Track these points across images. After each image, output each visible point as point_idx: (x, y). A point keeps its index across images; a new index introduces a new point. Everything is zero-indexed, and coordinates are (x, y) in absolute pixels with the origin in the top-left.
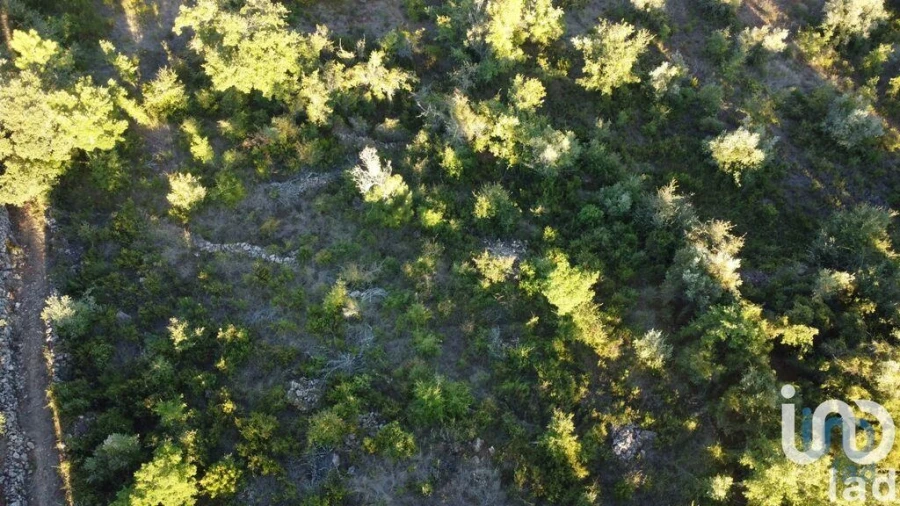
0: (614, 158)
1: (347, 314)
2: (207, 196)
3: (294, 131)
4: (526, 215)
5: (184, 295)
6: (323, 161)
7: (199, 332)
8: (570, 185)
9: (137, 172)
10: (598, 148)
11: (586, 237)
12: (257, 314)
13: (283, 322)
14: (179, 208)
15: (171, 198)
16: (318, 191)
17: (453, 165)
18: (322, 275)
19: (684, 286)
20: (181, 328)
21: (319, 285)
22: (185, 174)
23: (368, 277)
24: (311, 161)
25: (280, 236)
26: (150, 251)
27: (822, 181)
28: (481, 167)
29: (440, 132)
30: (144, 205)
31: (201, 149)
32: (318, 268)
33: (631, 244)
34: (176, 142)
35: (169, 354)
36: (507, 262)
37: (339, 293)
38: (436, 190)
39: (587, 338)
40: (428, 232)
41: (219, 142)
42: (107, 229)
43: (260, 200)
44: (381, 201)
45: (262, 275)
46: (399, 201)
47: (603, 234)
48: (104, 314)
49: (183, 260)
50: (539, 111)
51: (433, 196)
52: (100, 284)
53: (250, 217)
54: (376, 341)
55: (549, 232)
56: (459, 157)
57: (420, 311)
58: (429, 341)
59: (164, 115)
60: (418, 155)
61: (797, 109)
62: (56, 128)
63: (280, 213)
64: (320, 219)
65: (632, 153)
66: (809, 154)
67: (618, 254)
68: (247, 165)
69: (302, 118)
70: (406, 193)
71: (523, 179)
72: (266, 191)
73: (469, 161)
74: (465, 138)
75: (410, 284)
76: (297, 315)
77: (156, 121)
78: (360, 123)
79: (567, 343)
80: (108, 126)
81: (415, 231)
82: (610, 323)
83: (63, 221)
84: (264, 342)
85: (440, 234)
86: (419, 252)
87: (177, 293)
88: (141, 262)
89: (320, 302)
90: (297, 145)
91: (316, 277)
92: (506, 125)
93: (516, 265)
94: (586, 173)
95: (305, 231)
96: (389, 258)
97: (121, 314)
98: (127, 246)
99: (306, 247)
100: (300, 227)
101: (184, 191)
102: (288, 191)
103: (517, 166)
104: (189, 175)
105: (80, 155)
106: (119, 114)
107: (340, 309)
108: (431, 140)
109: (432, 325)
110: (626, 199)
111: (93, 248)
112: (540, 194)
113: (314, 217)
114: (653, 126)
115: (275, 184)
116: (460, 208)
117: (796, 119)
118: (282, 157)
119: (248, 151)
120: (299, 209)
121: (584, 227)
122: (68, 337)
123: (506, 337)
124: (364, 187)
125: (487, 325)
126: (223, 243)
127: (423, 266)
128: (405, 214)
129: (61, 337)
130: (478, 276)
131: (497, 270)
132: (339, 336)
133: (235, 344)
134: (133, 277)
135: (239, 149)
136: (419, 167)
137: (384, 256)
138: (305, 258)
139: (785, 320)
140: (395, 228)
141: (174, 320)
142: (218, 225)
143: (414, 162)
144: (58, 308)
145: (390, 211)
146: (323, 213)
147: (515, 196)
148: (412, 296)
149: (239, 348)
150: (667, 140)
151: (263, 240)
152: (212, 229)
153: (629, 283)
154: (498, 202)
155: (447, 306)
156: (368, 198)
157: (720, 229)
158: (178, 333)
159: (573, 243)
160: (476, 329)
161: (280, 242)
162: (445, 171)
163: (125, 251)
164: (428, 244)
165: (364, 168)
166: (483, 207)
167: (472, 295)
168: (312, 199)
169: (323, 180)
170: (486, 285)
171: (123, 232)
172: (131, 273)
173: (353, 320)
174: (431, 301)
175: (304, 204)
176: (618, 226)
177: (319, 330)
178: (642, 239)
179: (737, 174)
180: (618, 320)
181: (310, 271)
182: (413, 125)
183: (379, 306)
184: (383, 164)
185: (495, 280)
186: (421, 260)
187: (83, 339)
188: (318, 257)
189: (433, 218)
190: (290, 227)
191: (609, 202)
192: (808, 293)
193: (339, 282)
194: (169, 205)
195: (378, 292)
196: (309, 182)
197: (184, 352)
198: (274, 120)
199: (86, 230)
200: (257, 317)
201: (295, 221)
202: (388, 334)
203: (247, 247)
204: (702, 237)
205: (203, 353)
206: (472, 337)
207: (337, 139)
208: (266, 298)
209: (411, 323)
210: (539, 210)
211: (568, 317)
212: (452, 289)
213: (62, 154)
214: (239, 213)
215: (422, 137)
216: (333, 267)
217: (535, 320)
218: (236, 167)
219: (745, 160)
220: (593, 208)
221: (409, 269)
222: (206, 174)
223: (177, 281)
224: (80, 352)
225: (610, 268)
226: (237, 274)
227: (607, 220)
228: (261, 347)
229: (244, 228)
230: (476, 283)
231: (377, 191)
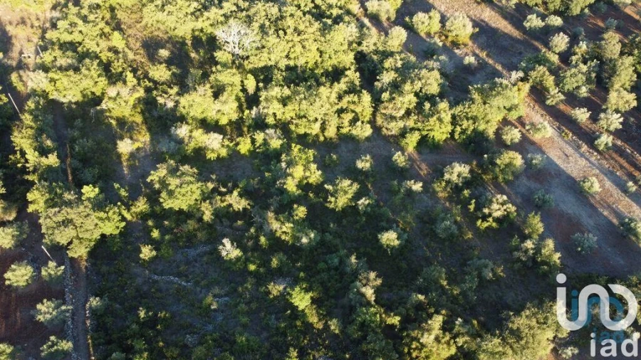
0: (337, 241)
1: (212, 307)
2: (157, 255)
3: (196, 226)
4: (294, 266)
5: (144, 298)
6: (209, 239)
7: (150, 314)
8: (315, 253)
9: (126, 243)
10: (328, 237)
11: (318, 277)
12: (175, 307)
13: (185, 311)
14: (144, 260)
15: (141, 256)
16: (205, 253)
17: (264, 243)
18: (204, 291)
20: (143, 312)
21: (202, 295)
22: (148, 245)
23: (222, 292)
24: (203, 240)
25: (187, 273)
26: (131, 278)
27: (431, 252)
28: (277, 244)
29: (260, 229)
30: (128, 258)
31: (155, 234)
32: (202, 288)
33: (336, 280)
34: (144, 229)
35: (138, 323)
36: (281, 288)
37: (209, 299)
38: (256, 254)
39: (311, 321)
40: (251, 273)
41: (164, 231)
42: (112, 269)
43: (179, 257)
44: (231, 260)
45: (178, 290)
46: (238, 259)
47: (324, 276)
48: (111, 305)
49: (145, 282)
50: (304, 220)
51: (254, 257)
52: (109, 293)
53: (174, 265)
54: (223, 320)
55: (302, 274)
56: (268, 239)
57: (243, 307)
58: (244, 320)
59: (139, 217)
60: (250, 238)
61: (426, 219)
62: (96, 226)
63: (188, 263)
64: (205, 266)
65: (347, 238)
66: (427, 240)
67: (330, 284)
68: (176, 240)
69: (200, 220)
70: (242, 256)
71: (292, 250)
72: (182, 253)
73: (271, 242)
74: (271, 230)
75: (240, 296)
76: (192, 308)
77: (135, 218)
78: (226, 222)
79: (303, 323)
80: (118, 224)
81: (246, 272)
82: (322, 314)
83: (93, 265)
84: (177, 319)
85: (255, 274)
86: (245, 282)
87: (142, 297)
88: (126, 283)
89: (202, 303)
90: (198, 232)
91: (201, 292)
92: (288, 227)
93: (285, 289)
94: (321, 248)
95: (198, 271)
96: (232, 284)
97: (118, 306)
98: (121, 276)
99: (198, 279)
100: (196, 269)
101: (147, 252)
102: (192, 253)
103: (293, 245)
104: (150, 246)
105: (103, 236)
106: (124, 219)
107: (210, 305)
108: (256, 231)
109: (248, 313)
110: (336, 261)
111: (106, 277)
112: (301, 257)
113: (202, 265)
114: (358, 226)
115: (186, 250)
116: (265, 263)
117: (425, 223)
118: (191, 237)
119: (176, 234)
120: (196, 261)
121: (319, 272)
122: (96, 315)
123: (277, 319)
124: (224, 253)
125: (271, 314)
126: (162, 276)
127: (246, 288)
128: (241, 265)
129: (92, 315)
130: (269, 293)
131: (276, 291)
132: (208, 317)
133: (165, 319)
134: (123, 290)
135: (172, 234)
136: (250, 244)
137: (231, 283)
138: (197, 283)
139: (392, 314)
140: (237, 271)
141: (141, 308)
142: (160, 268)
143: (248, 241)
144: (94, 302)
145: (235, 264)
146: (206, 263)
147: (289, 258)
148: (240, 301)
149: (166, 321)
150: (364, 233)
151: (179, 275)
152: (157, 269)
153: (332, 297)
154: (281, 261)
155: (254, 306)
156: (225, 258)
157: (372, 275)
158: (142, 314)
159: (312, 280)
160: (265, 315)
161: (186, 276)
162: (261, 246)
163: (120, 278)
164: (249, 279)
165: (224, 246)
166: (275, 263)
167: (266, 301)
168: (202, 257)
169: (207, 248)
170: (272, 297)
171: (119, 270)
172: (123, 288)
173: (215, 310)
174: (248, 303)
175: (199, 259)
176: (333, 272)
177: (200, 314)
178: (342, 278)
179: (389, 250)
180: (325, 313)
181: (198, 289)
182: (250, 224)
183: (226, 305)
184: (232, 244)
185: (275, 295)
186: (245, 285)
187: (101, 316)
188: (203, 283)
189: (252, 267)
190: (192, 270)
191: (330, 262)
192: (405, 303)
193: (210, 294)
194: (140, 259)
195: (226, 299)
196: (201, 249)
197: (143, 322)
198: (188, 222)
199: (104, 269)
200: (175, 308)
201: (194, 266)
202: (229, 317)
203: (172, 278)
204: (365, 278)
205: (151, 322)
206: (263, 319)
207: (216, 229)
208: (179, 300)
209: (238, 312)
210: (299, 264)
211: (303, 311)
212: (258, 298)
213: (97, 235)
214: (169, 262)
215: (252, 230)
216: (208, 288)
217: (289, 312)
218: (170, 241)
219: (392, 244)
220: (323, 264)
221: (240, 289)
222: (156, 245)
223: (142, 292)
224: (100, 321)
225: (326, 290)
226: (167, 290)
227: (329, 269)
228: (175, 321)
229: (172, 269)
230: (268, 296)
231: (229, 256)
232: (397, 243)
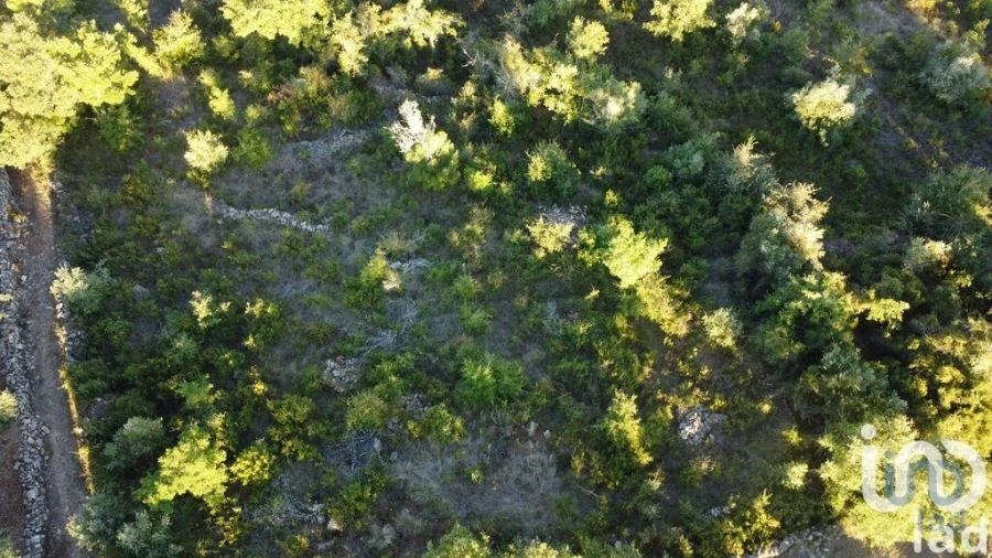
0: (684, 113)
1: (388, 287)
2: (230, 157)
3: (324, 83)
4: (586, 177)
5: (206, 266)
6: (359, 117)
7: (224, 307)
8: (635, 143)
9: (151, 130)
10: (667, 102)
11: (652, 202)
12: (288, 288)
13: (317, 296)
14: (198, 170)
15: (188, 156)
16: (354, 151)
17: (503, 121)
18: (359, 244)
19: (761, 258)
20: (204, 303)
21: (356, 255)
22: (204, 131)
23: (410, 246)
24: (345, 117)
25: (311, 201)
26: (167, 218)
27: (917, 140)
28: (535, 124)
29: (489, 84)
30: (160, 167)
31: (221, 103)
32: (354, 238)
33: (702, 210)
34: (193, 96)
35: (193, 331)
36: (564, 230)
37: (378, 264)
38: (485, 149)
39: (653, 316)
40: (476, 196)
41: (241, 96)
42: (119, 194)
43: (288, 160)
44: (424, 161)
45: (292, 244)
46: (444, 161)
47: (671, 199)
48: (120, 288)
49: (204, 228)
50: (601, 59)
51: (482, 156)
52: (113, 254)
53: (278, 180)
54: (419, 317)
55: (611, 196)
56: (511, 111)
57: (468, 283)
58: (478, 317)
59: (179, 65)
60: (465, 110)
61: (892, 58)
62: (58, 80)
63: (312, 176)
64: (355, 182)
65: (705, 107)
66: (904, 109)
67: (687, 220)
68: (272, 122)
69: (333, 68)
70: (452, 152)
71: (582, 137)
72: (295, 151)
73: (521, 117)
74: (517, 90)
75: (456, 254)
76: (332, 289)
77: (170, 71)
78: (399, 74)
79: (630, 319)
80: (117, 77)
81: (463, 195)
82: (678, 298)
83: (69, 185)
84: (298, 317)
85: (490, 198)
86: (467, 220)
87: (199, 264)
88: (158, 230)
89: (357, 275)
90: (329, 98)
91: (352, 246)
92: (563, 76)
93: (574, 233)
94: (654, 130)
95: (338, 195)
96: (433, 226)
97: (138, 288)
98: (142, 213)
99: (341, 214)
100: (333, 190)
101: (203, 151)
102: (319, 151)
103: (576, 123)
104: (208, 133)
105: (85, 111)
106: (128, 64)
107: (380, 281)
108: (479, 93)
109: (482, 299)
110: (697, 159)
111: (104, 215)
112: (601, 154)
113: (349, 180)
114: (729, 77)
115: (304, 143)
116: (512, 170)
117: (891, 69)
118: (312, 112)
119: (273, 106)
120: (332, 170)
121: (651, 191)
122: (81, 313)
123: (563, 312)
124: (405, 147)
125: (542, 299)
126: (248, 208)
127: (471, 234)
128: (451, 176)
129: (73, 313)
130: (532, 245)
131: (553, 239)
132: (379, 311)
133: (264, 320)
134: (150, 248)
135: (264, 104)
136: (466, 123)
137: (427, 223)
138: (339, 226)
139: (872, 294)
140: (440, 192)
141: (197, 294)
142: (242, 190)
143: (460, 117)
144: (69, 281)
145: (434, 173)
146: (358, 175)
147: (572, 155)
148: (459, 266)
149: (269, 325)
150: (745, 93)
151: (293, 205)
152: (236, 194)
153: (699, 253)
154: (554, 163)
155: (497, 278)
156: (408, 158)
157: (803, 192)
158: (201, 308)
159: (638, 209)
160: (529, 304)
161: (312, 208)
162: (495, 128)
163: (140, 218)
164: (476, 210)
165: (405, 124)
166: (537, 168)
167: (525, 266)
168: (347, 159)
169: (359, 138)
170: (541, 254)
171: (137, 197)
172: (148, 243)
173: (394, 294)
174: (480, 273)
175: (338, 166)
176: (688, 190)
177: (357, 305)
178: (715, 204)
179: (822, 133)
180: (687, 294)
181: (345, 240)
182: (459, 75)
183: (422, 279)
184: (426, 120)
185: (551, 249)
186: (468, 227)
187: (97, 315)
188: (355, 224)
189: (482, 181)
190: (322, 192)
191: (678, 163)
192: (898, 265)
193: (378, 251)
194: (186, 167)
195: (421, 262)
196: (342, 141)
197: (209, 329)
198: (302, 71)
199: (96, 195)
200: (288, 291)
201: (328, 184)
202: (433, 309)
203: (275, 214)
204: (782, 201)
205: (229, 330)
206: (525, 313)
207: (373, 91)
208: (298, 269)
209: (458, 297)
210: (600, 171)
211: (631, 291)
212: (504, 260)
213: (66, 110)
214: (265, 175)
215: (469, 89)
216: (371, 234)
217: (595, 293)
218: (261, 123)
219: (834, 116)
220: (660, 169)
221: (455, 237)
222: (227, 131)
223: (198, 251)
224: (94, 329)
225: (680, 236)
226: (265, 243)
227: (676, 183)
228: (293, 323)
229: (272, 192)
230: (529, 252)
231: (419, 150)
232: (849, 110)
